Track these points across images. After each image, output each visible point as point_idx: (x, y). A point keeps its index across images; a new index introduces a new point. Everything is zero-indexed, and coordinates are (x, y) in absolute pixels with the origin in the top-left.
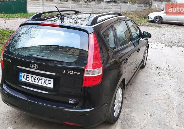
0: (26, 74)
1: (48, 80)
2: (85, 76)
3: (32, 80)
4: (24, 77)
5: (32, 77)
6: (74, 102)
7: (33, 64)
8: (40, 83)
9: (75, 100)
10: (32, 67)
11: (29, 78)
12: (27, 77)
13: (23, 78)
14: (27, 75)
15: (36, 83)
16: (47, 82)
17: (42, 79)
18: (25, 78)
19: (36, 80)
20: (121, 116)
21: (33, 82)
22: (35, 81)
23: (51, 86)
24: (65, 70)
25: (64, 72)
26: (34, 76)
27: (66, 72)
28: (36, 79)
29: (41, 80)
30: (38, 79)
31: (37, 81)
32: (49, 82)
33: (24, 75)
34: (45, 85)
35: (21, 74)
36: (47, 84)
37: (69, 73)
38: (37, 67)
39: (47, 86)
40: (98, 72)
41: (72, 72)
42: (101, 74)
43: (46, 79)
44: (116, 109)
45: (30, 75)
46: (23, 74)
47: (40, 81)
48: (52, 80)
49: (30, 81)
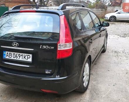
1: (28, 55)
2: (59, 49)
3: (14, 57)
5: (14, 55)
6: (50, 73)
7: (14, 43)
8: (21, 59)
9: (51, 71)
10: (13, 45)
11: (11, 55)
12: (10, 55)
14: (10, 53)
15: (18, 59)
16: (26, 57)
17: (22, 55)
20: (89, 87)
21: (15, 59)
22: (17, 57)
23: (30, 60)
24: (41, 46)
25: (41, 48)
26: (16, 53)
27: (42, 47)
28: (17, 55)
30: (19, 55)
31: (19, 57)
32: (29, 57)
34: (25, 60)
37: (44, 48)
38: (18, 45)
39: (27, 60)
40: (69, 46)
41: (47, 47)
42: (71, 48)
43: (25, 54)
44: (85, 80)
45: (12, 53)
47: (21, 57)
48: (31, 55)
49: (12, 58)
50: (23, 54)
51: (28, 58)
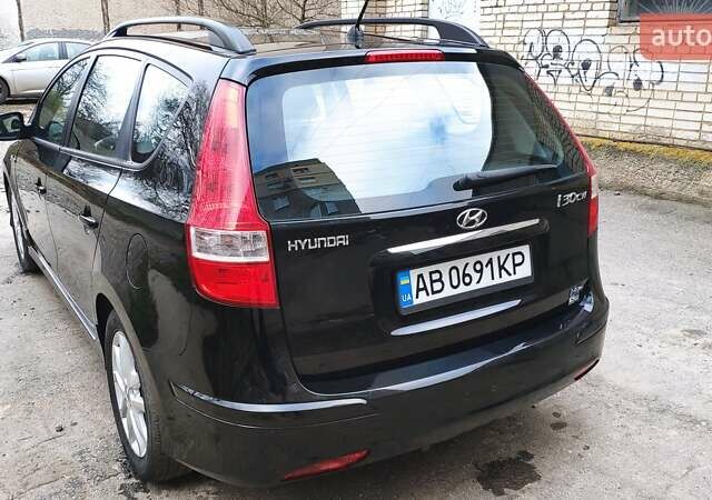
0: (425, 271)
1: (514, 254)
4: (421, 286)
5: (454, 271)
13: (419, 290)
14: (431, 273)
17: (490, 261)
18: (425, 288)
19: (469, 275)
29: (487, 266)
33: (420, 276)
35: (403, 282)
36: (511, 271)
46: (414, 273)
50: (494, 255)
51: (515, 265)
